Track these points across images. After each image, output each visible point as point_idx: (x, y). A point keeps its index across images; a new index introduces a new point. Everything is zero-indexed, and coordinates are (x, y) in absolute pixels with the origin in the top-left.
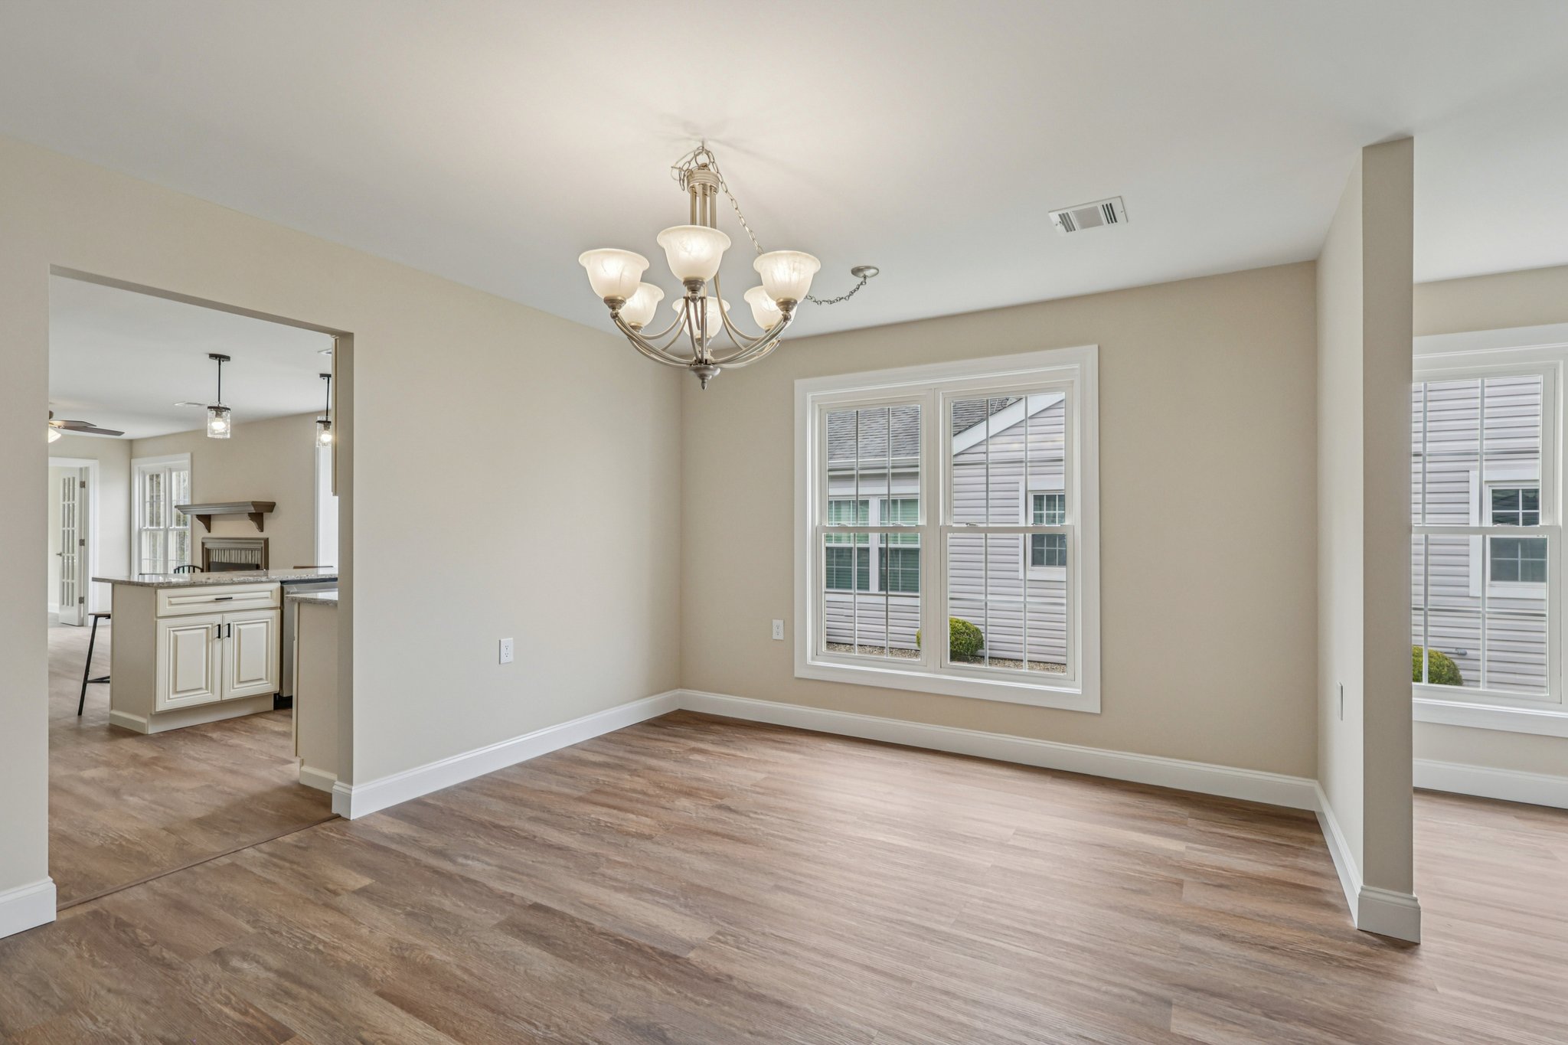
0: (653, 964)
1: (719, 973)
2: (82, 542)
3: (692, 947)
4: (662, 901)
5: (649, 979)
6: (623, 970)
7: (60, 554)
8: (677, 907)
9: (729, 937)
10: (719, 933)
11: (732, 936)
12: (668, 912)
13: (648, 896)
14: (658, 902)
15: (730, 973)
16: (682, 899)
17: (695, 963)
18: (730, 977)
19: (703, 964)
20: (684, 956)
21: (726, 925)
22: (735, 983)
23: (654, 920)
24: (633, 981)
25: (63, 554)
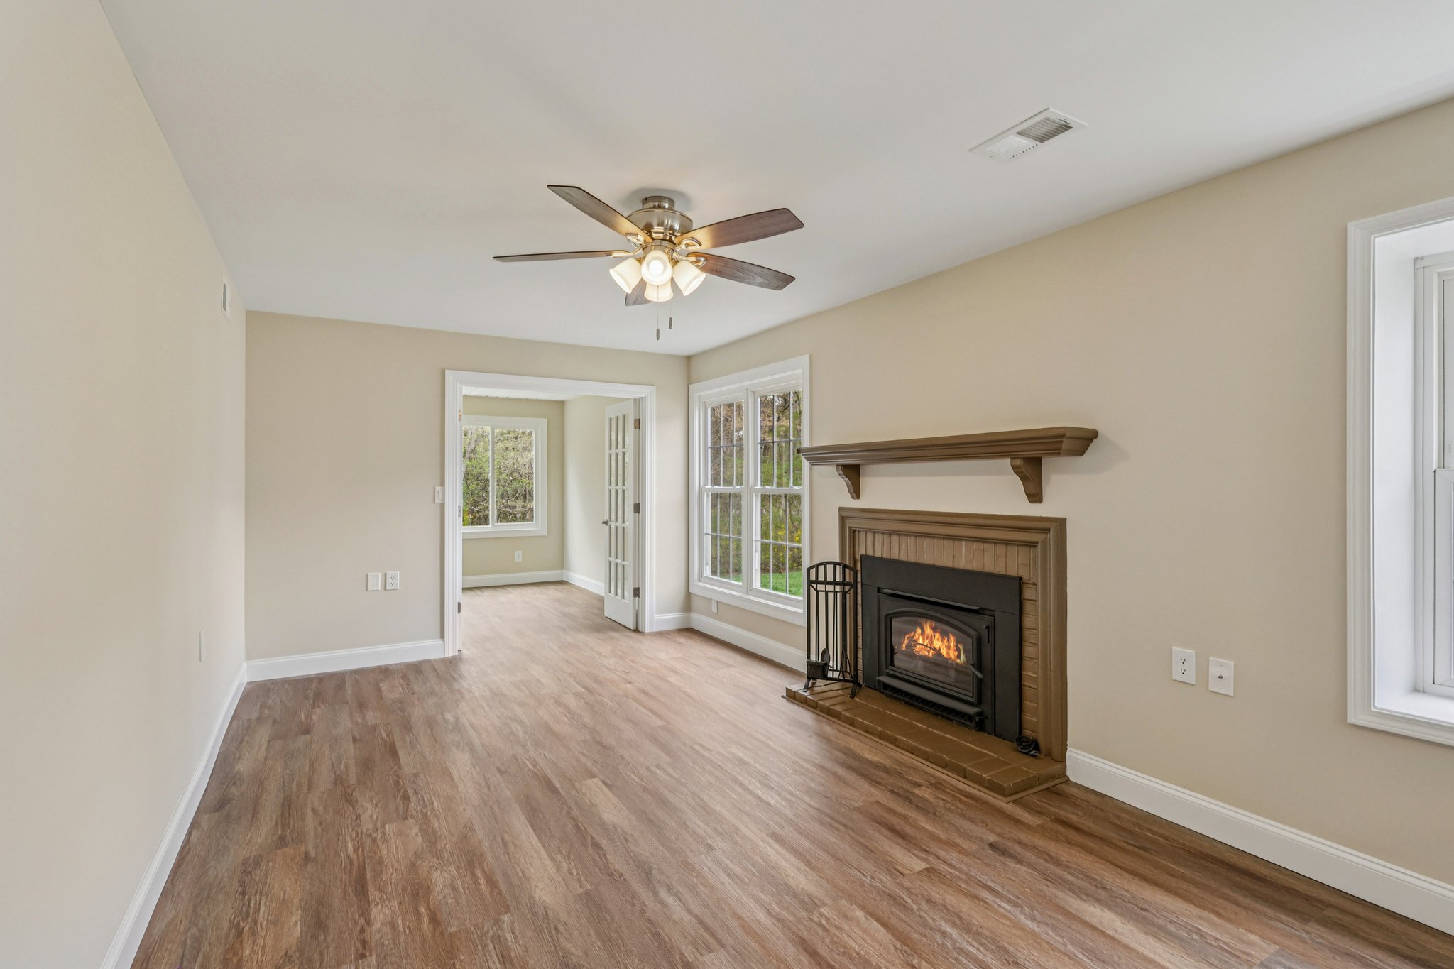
2: (637, 508)
7: (606, 523)
25: (610, 523)
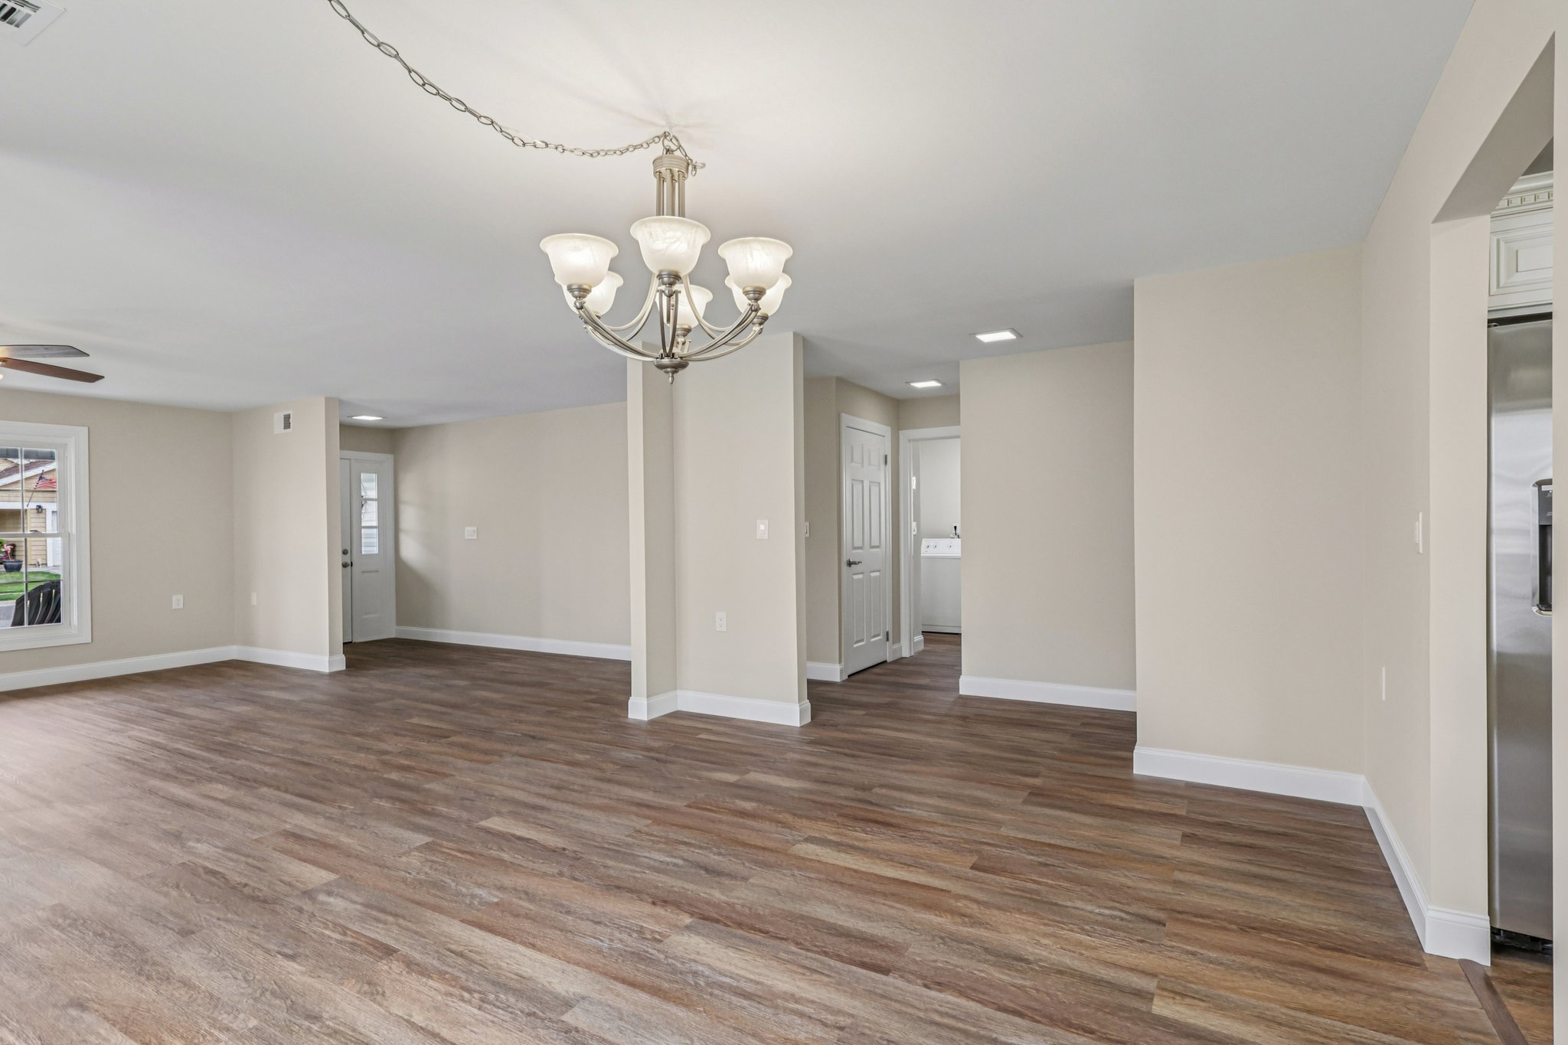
0: (724, 914)
1: (663, 906)
3: (688, 928)
4: (728, 980)
5: (725, 903)
6: (750, 909)
8: (707, 972)
9: (649, 937)
10: (660, 941)
11: (647, 939)
12: (718, 964)
13: (749, 988)
14: (731, 977)
15: (653, 907)
16: (702, 983)
17: (683, 913)
18: (654, 903)
19: (677, 914)
20: (695, 919)
21: (650, 950)
22: (650, 900)
23: (731, 954)
24: (740, 901)
